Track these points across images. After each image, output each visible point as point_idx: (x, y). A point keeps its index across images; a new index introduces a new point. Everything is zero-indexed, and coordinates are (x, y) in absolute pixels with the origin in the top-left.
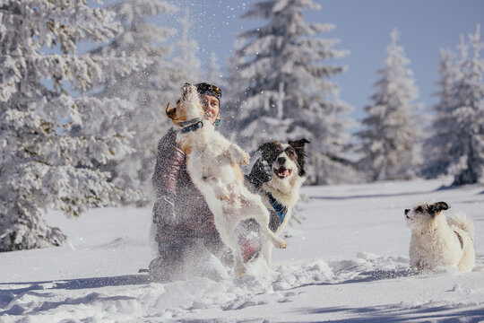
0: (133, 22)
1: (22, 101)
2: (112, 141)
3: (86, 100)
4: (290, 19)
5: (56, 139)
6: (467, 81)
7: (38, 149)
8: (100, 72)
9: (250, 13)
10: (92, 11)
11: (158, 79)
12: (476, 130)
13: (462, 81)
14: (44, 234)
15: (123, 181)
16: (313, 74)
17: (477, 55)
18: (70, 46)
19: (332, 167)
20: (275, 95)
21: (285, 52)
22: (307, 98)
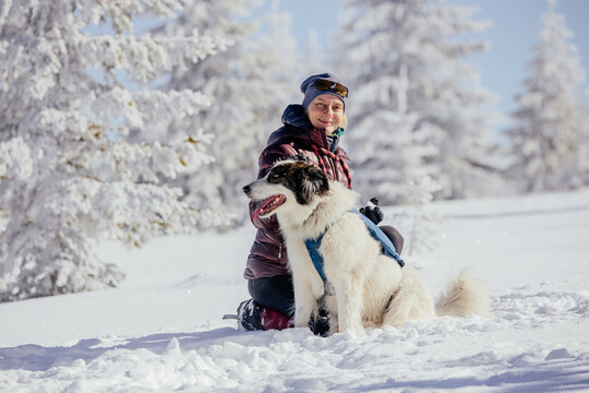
1: (62, 98)
2: (183, 148)
3: (147, 94)
7: (85, 160)
8: (164, 57)
11: (240, 65)
14: (96, 273)
15: (198, 200)
16: (446, 54)
18: (124, 23)
19: (472, 176)
20: (395, 83)
21: (407, 26)
22: (438, 85)
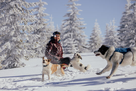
0: (40, 18)
1: (16, 35)
2: (36, 44)
3: (30, 35)
4: (74, 17)
5: (23, 43)
6: (112, 30)
7: (19, 46)
8: (33, 29)
9: (65, 16)
10: (31, 16)
11: (45, 30)
12: (114, 41)
13: (111, 30)
14: (21, 64)
15: (38, 52)
16: (79, 29)
17: (114, 24)
18: (26, 23)
19: (83, 49)
20: (71, 33)
21: (73, 24)
22: (78, 34)
